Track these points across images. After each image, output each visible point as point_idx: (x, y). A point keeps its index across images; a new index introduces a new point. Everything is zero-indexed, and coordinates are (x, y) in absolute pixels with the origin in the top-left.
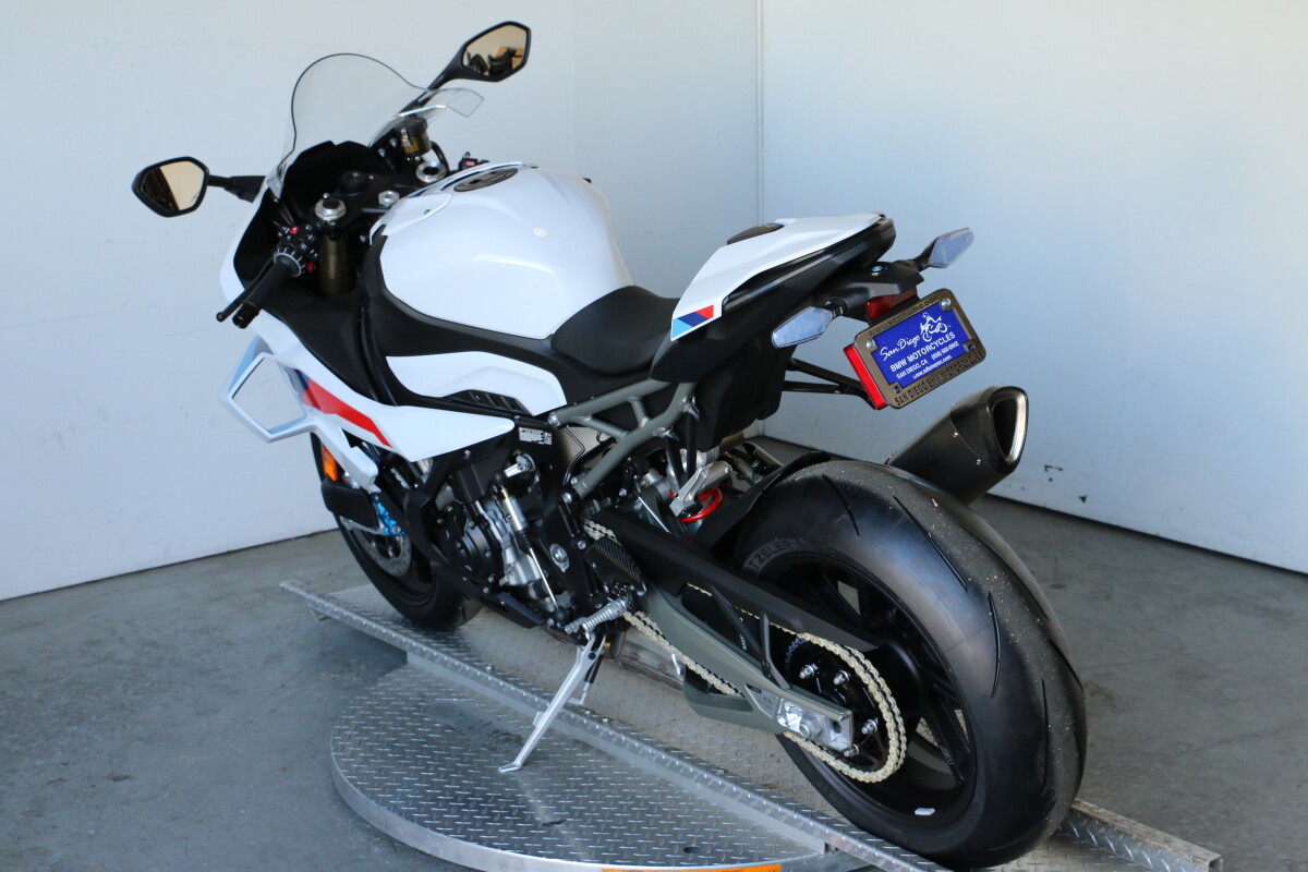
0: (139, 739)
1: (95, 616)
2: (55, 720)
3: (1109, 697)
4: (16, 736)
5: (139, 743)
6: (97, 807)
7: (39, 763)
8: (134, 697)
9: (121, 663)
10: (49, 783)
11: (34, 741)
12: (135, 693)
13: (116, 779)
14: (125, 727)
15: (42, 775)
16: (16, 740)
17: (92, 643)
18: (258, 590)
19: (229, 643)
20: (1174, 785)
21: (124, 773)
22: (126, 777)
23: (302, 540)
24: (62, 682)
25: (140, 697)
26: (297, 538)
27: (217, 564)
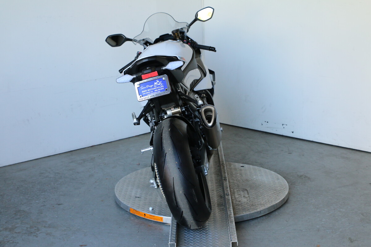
0: (62, 195)
1: (40, 167)
2: (38, 192)
3: (309, 178)
4: (29, 196)
5: (62, 196)
6: (56, 211)
7: (37, 201)
8: (57, 186)
9: (51, 178)
10: (41, 206)
11: (34, 197)
12: (57, 185)
13: (59, 205)
14: (57, 193)
15: (39, 204)
16: (29, 197)
17: (42, 173)
18: (82, 160)
19: (78, 172)
20: (330, 197)
21: (60, 203)
22: (61, 204)
23: (89, 148)
24: (37, 183)
25: (59, 186)
26: (88, 147)
27: (69, 154)
